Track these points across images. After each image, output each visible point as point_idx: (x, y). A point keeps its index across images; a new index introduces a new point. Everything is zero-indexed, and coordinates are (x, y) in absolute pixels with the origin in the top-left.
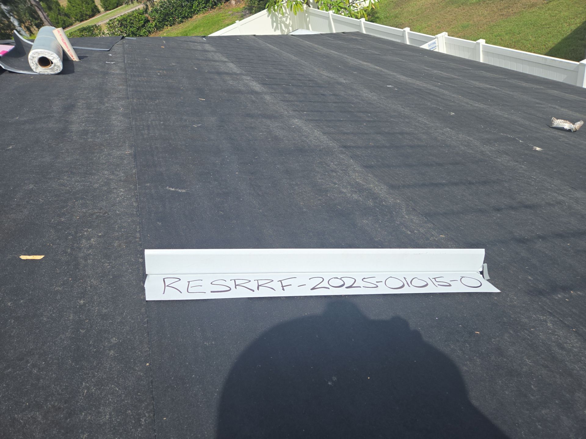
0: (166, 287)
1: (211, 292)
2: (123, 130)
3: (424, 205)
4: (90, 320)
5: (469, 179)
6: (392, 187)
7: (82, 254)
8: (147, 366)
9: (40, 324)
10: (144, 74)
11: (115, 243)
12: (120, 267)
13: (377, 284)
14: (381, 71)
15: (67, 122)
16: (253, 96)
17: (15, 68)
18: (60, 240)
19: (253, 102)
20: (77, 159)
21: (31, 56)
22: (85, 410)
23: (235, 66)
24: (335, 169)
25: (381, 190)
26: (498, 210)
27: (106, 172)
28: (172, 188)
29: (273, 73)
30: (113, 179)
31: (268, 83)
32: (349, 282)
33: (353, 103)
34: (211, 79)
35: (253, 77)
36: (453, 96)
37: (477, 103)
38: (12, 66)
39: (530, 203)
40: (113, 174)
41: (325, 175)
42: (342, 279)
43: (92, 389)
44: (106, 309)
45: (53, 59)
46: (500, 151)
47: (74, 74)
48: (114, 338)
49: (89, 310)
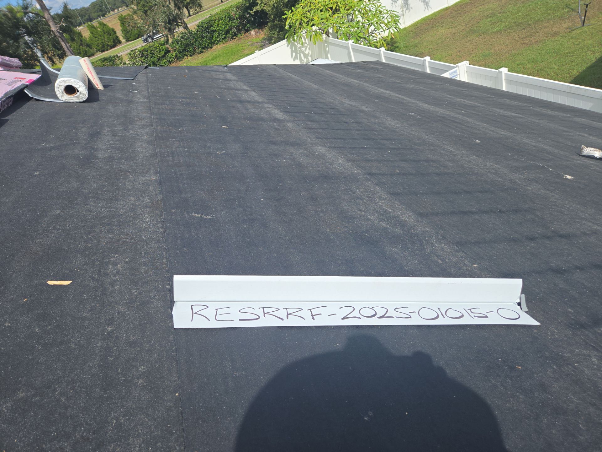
0: (194, 315)
1: (240, 320)
2: (147, 157)
3: (455, 233)
4: (118, 347)
5: (499, 207)
6: (421, 215)
7: (109, 280)
8: (177, 396)
9: (68, 351)
10: (168, 103)
11: (141, 269)
12: (148, 294)
13: (410, 314)
14: (403, 99)
15: (93, 148)
16: (275, 124)
17: (42, 97)
18: (87, 265)
19: (276, 129)
20: (103, 185)
21: (57, 84)
22: (114, 442)
23: (257, 94)
24: (361, 195)
25: (409, 217)
26: (532, 239)
27: (132, 198)
28: (198, 214)
29: (295, 101)
30: (139, 205)
31: (290, 111)
32: (380, 312)
33: (376, 131)
34: (233, 107)
35: (275, 105)
36: (478, 123)
37: (502, 131)
38: (38, 94)
39: (564, 232)
40: (139, 200)
41: (350, 202)
42: (373, 308)
43: (121, 419)
44: (134, 336)
45: (79, 87)
46: (530, 179)
47: (99, 102)
48: (143, 367)
49: (117, 337)
